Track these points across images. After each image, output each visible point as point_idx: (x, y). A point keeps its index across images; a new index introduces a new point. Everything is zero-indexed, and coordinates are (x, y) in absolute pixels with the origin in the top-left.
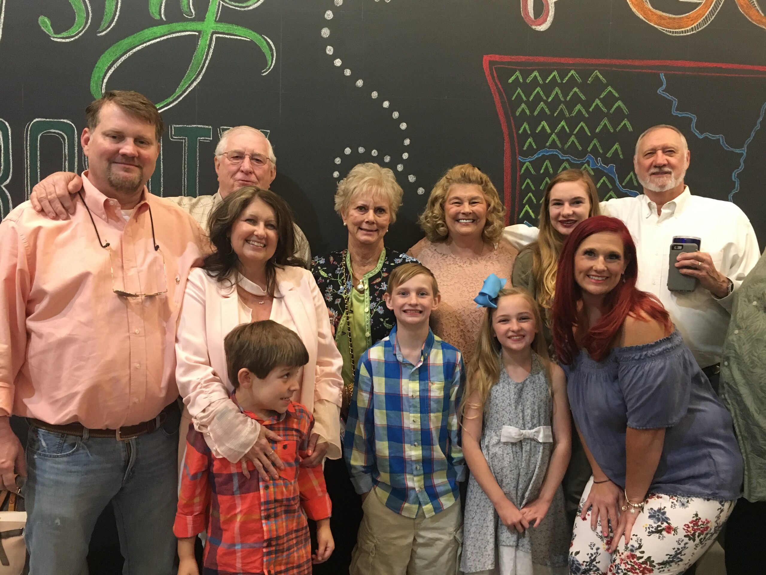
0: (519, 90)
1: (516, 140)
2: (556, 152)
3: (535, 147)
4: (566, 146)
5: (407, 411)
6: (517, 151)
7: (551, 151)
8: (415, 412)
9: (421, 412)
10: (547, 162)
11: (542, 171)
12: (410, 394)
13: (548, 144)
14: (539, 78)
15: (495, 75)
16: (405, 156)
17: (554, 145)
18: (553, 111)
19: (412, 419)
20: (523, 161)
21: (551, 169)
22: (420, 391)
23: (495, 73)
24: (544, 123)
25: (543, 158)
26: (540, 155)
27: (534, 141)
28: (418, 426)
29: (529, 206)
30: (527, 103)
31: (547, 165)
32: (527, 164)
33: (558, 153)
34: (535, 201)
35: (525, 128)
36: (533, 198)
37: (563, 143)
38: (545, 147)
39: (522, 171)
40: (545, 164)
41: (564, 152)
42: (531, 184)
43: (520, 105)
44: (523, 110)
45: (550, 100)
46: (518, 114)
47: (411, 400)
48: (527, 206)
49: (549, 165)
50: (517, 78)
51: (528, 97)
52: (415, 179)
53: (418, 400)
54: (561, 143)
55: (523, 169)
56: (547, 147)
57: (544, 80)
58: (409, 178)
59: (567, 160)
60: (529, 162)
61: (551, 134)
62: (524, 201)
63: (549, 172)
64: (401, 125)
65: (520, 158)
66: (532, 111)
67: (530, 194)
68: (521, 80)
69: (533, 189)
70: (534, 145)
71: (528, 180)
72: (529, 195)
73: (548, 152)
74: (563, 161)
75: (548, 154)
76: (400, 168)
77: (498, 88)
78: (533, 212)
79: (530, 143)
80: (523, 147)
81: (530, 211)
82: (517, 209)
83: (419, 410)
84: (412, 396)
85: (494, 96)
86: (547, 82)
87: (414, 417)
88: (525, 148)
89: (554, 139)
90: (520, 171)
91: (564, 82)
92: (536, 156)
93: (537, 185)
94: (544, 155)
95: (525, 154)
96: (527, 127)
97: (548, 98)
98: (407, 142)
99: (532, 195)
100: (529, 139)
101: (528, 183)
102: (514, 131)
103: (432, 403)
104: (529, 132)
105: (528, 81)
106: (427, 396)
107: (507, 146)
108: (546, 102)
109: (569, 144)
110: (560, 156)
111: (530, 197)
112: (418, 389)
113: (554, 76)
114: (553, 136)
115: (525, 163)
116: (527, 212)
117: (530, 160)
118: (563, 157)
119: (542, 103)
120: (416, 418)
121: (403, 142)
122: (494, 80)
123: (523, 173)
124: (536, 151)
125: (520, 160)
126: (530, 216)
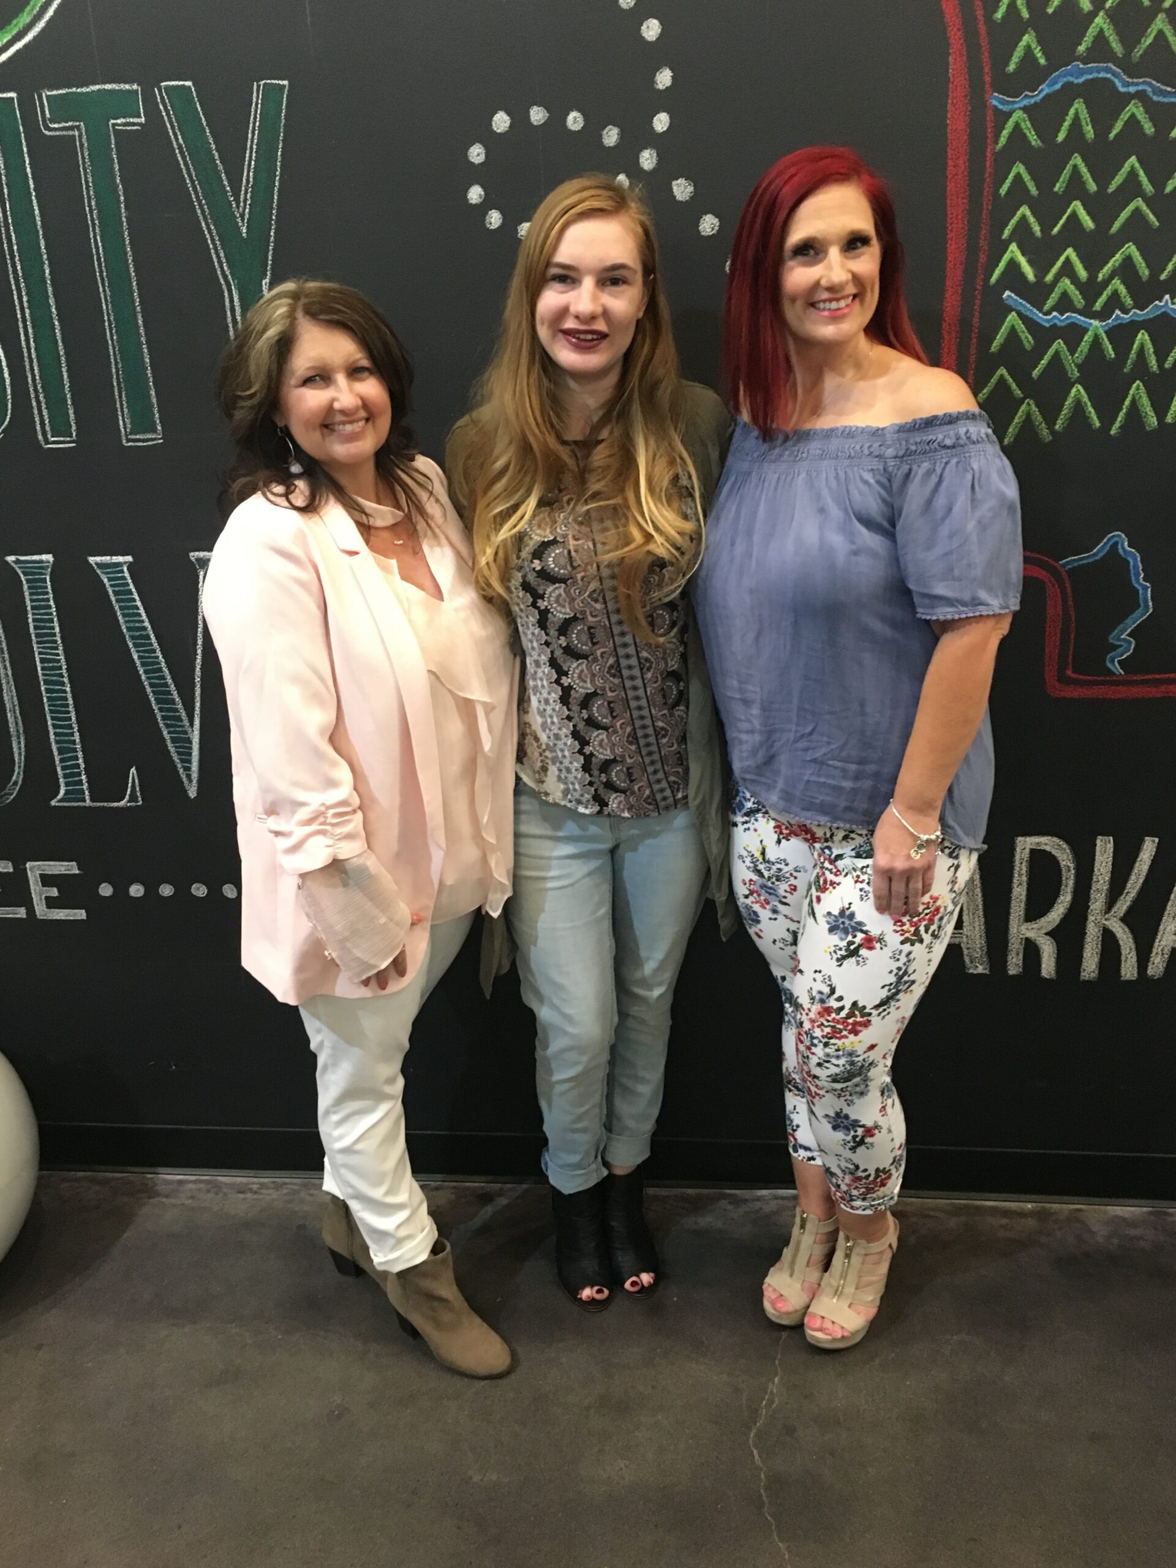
1: (984, 42)
2: (1107, 70)
3: (1042, 61)
4: (1138, 52)
6: (987, 79)
7: (1089, 71)
10: (1079, 106)
11: (1061, 137)
13: (1081, 48)
16: (661, 122)
17: (1100, 50)
20: (1005, 108)
21: (1090, 128)
25: (1069, 93)
26: (1058, 86)
27: (1039, 42)
29: (1019, 247)
31: (1077, 114)
32: (1018, 115)
33: (1114, 74)
34: (1037, 229)
35: (1013, 3)
36: (1032, 220)
37: (1130, 40)
38: (1070, 57)
39: (1003, 140)
40: (1072, 111)
41: (1131, 69)
42: (1026, 177)
48: (1013, 247)
49: (1084, 115)
52: (691, 189)
54: (1122, 41)
55: (1005, 133)
56: (1078, 59)
58: (675, 189)
59: (1141, 96)
60: (1025, 109)
61: (1093, 15)
62: (1006, 233)
63: (1082, 135)
64: (644, 28)
65: (996, 100)
67: (1025, 210)
69: (1034, 191)
70: (1039, 55)
71: (1019, 168)
72: (1019, 213)
73: (1082, 73)
74: (1128, 98)
75: (1081, 80)
76: (648, 159)
78: (1030, 262)
79: (1028, 48)
80: (1007, 62)
81: (1022, 261)
82: (983, 258)
88: (1011, 67)
89: (1101, 31)
90: (996, 142)
92: (1045, 89)
93: (1045, 181)
94: (1068, 86)
95: (1012, 86)
98: (664, 78)
99: (1028, 213)
100: (1026, 38)
101: (1018, 176)
102: (980, 13)
104: (1025, 14)
107: (956, 66)
109: (1149, 41)
110: (1118, 84)
111: (1024, 218)
114: (1100, 20)
115: (1009, 115)
116: (1013, 264)
117: (1025, 102)
118: (1128, 85)
121: (652, 81)
123: (1005, 146)
124: (1042, 73)
125: (995, 107)
126: (1023, 276)
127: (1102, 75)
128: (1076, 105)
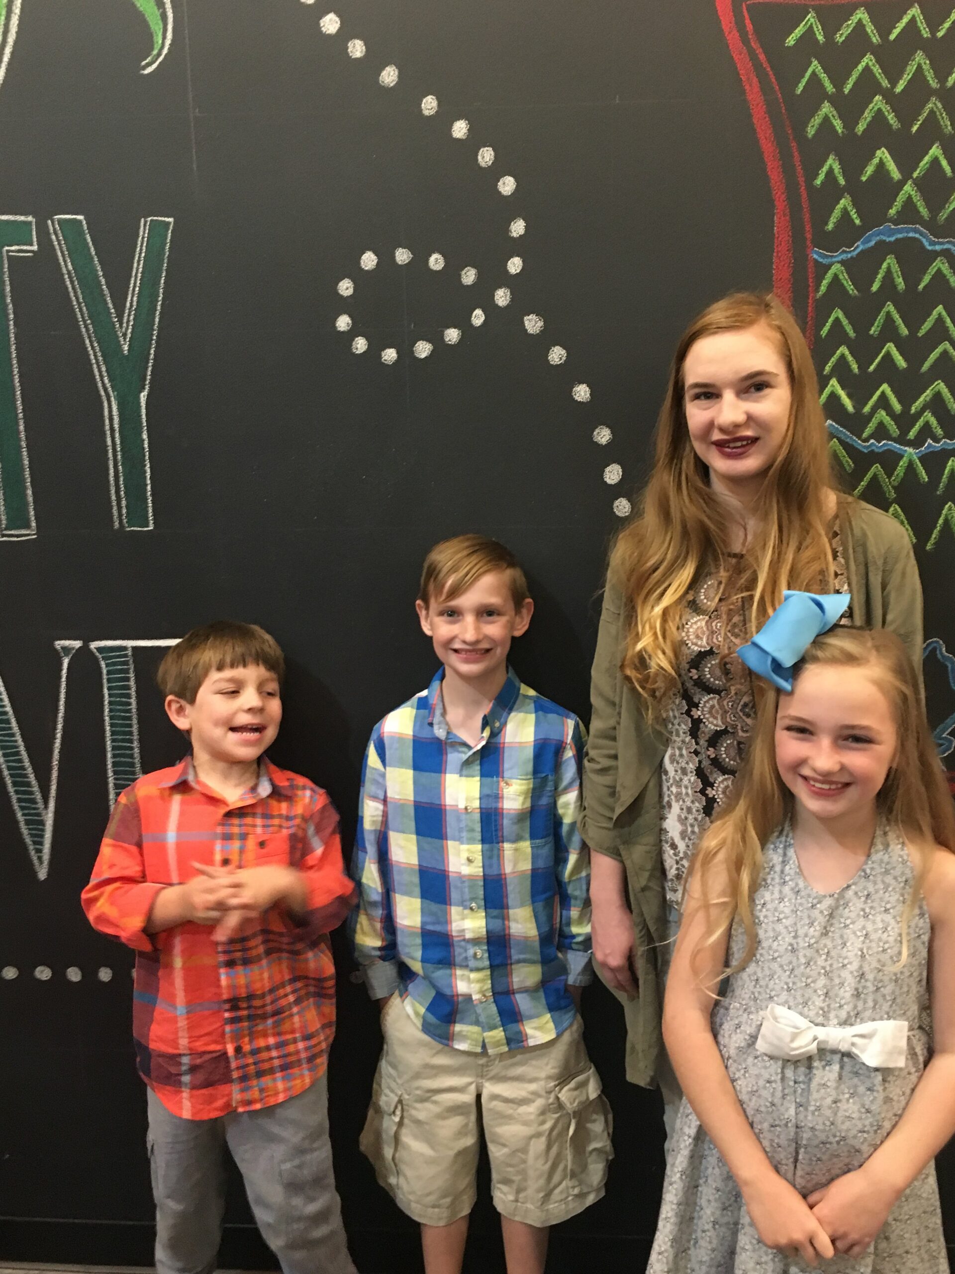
0: (815, 66)
1: (805, 205)
2: (916, 231)
3: (857, 222)
4: (943, 215)
5: (454, 839)
6: (809, 236)
7: (900, 231)
8: (471, 841)
9: (483, 841)
10: (890, 261)
11: (875, 287)
12: (462, 806)
13: (892, 212)
14: (870, 28)
15: (750, 27)
16: (515, 265)
17: (909, 213)
18: (906, 120)
19: (464, 855)
20: (825, 261)
21: (901, 280)
22: (480, 799)
23: (748, 21)
24: (883, 154)
25: (881, 250)
26: (872, 243)
27: (855, 206)
28: (476, 869)
29: (839, 382)
30: (837, 101)
31: (889, 268)
32: (836, 268)
33: (921, 234)
34: (855, 367)
35: (831, 171)
36: (850, 358)
37: (935, 205)
38: (883, 219)
39: (823, 288)
40: (885, 265)
41: (937, 230)
42: (845, 322)
43: (818, 108)
44: (826, 119)
45: (899, 88)
46: (811, 131)
47: (463, 817)
48: (834, 382)
49: (895, 268)
50: (810, 30)
51: (839, 84)
52: (540, 324)
53: (477, 816)
54: (928, 205)
55: (825, 283)
56: (891, 220)
57: (884, 32)
58: (526, 323)
59: (946, 253)
60: (842, 262)
61: (901, 184)
62: (827, 369)
63: (894, 287)
64: (500, 184)
65: (816, 254)
66: (850, 122)
67: (843, 350)
68: (820, 38)
69: (852, 334)
70: (855, 216)
71: (838, 313)
72: (838, 352)
73: (892, 233)
74: (935, 255)
75: (892, 239)
76: (502, 297)
77: (757, 66)
78: (850, 396)
79: (845, 212)
80: (826, 223)
81: (842, 394)
83: (478, 836)
84: (466, 808)
85: (747, 87)
86: (892, 37)
87: (468, 850)
88: (830, 226)
89: (910, 198)
90: (817, 291)
91: (940, 34)
92: (860, 246)
93: (862, 326)
94: (880, 243)
95: (831, 242)
96: (837, 168)
97: (894, 82)
98: (518, 228)
99: (847, 352)
100: (843, 201)
101: (837, 320)
102: (801, 180)
103: (506, 822)
104: (842, 181)
105: (840, 38)
106: (496, 809)
107: (780, 223)
108: (889, 96)
109: (952, 206)
110: (926, 244)
111: (843, 356)
112: (478, 795)
113: (913, 20)
114: (909, 188)
115: (829, 267)
116: (834, 397)
117: (844, 256)
118: (934, 243)
119: (878, 98)
120: (473, 852)
121: (507, 230)
122: (745, 41)
123: (824, 295)
124: (856, 234)
125: (816, 261)
126: (842, 406)
127: (911, 235)
128: (888, 261)
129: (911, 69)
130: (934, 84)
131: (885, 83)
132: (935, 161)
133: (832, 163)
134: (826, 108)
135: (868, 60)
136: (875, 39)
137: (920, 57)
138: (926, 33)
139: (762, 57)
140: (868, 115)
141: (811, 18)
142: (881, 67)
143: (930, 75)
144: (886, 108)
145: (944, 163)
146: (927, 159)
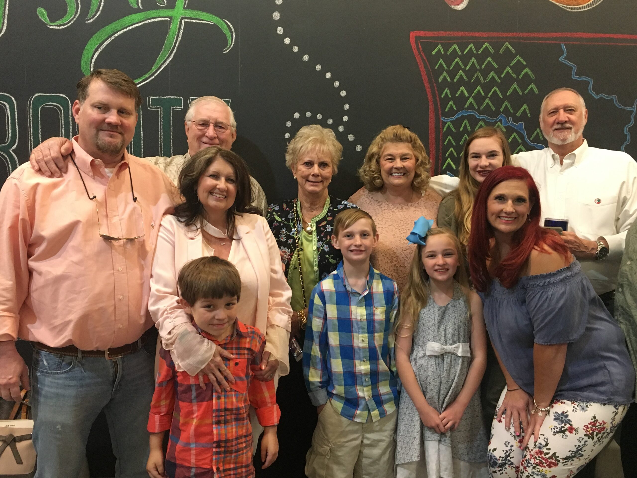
0: (441, 61)
1: (439, 103)
2: (474, 112)
3: (455, 109)
4: (482, 108)
5: (356, 333)
6: (440, 113)
7: (468, 112)
8: (364, 333)
9: (368, 333)
10: (466, 121)
11: (461, 129)
12: (359, 318)
13: (466, 106)
14: (458, 50)
15: (421, 48)
16: (345, 119)
17: (471, 107)
18: (470, 78)
19: (361, 339)
20: (445, 121)
21: (469, 128)
22: (366, 315)
23: (420, 46)
24: (462, 88)
25: (463, 118)
26: (460, 116)
27: (454, 104)
28: (366, 344)
29: (451, 159)
30: (448, 72)
31: (465, 124)
32: (449, 123)
33: (475, 113)
34: (455, 154)
35: (446, 93)
36: (454, 152)
37: (479, 104)
38: (463, 108)
39: (445, 129)
40: (464, 123)
41: (480, 113)
42: (452, 140)
43: (442, 74)
44: (445, 77)
45: (467, 68)
46: (440, 81)
47: (360, 323)
48: (449, 159)
49: (468, 124)
50: (439, 50)
51: (448, 66)
52: (354, 138)
53: (365, 323)
54: (477, 105)
55: (445, 128)
56: (466, 109)
57: (462, 52)
58: (349, 137)
59: (483, 120)
60: (451, 121)
61: (468, 98)
62: (447, 155)
63: (467, 130)
64: (341, 93)
65: (442, 119)
66: (452, 78)
67: (452, 149)
68: (443, 52)
69: (454, 144)
70: (454, 107)
71: (449, 137)
72: (450, 150)
73: (466, 113)
74: (480, 120)
75: (466, 115)
76: (341, 129)
77: (423, 60)
78: (454, 164)
79: (451, 106)
80: (445, 109)
81: (452, 163)
82: (440, 162)
83: (366, 331)
84: (361, 319)
85: (420, 66)
86: (465, 53)
87: (362, 337)
88: (447, 110)
89: (471, 102)
90: (443, 130)
91: (479, 53)
92: (456, 116)
93: (458, 141)
94: (463, 116)
95: (447, 115)
96: (448, 92)
97: (466, 66)
98: (347, 107)
99: (453, 150)
100: (450, 102)
101: (449, 139)
102: (437, 95)
103: (376, 325)
104: (450, 96)
105: (449, 53)
106: (372, 319)
107: (431, 108)
108: (464, 71)
109: (485, 105)
110: (477, 116)
111: (452, 151)
112: (365, 314)
113: (471, 48)
114: (471, 99)
115: (446, 123)
116: (449, 164)
117: (451, 120)
118: (479, 116)
119: (461, 71)
120: (364, 338)
121: (343, 107)
122: (419, 53)
123: (446, 131)
124: (456, 112)
125: (442, 121)
126: (452, 168)
127: (472, 113)
128: (465, 121)
129: (471, 63)
130: (478, 67)
131: (463, 67)
132: (479, 91)
133: (447, 90)
134: (445, 74)
135: (457, 59)
136: (460, 53)
137: (473, 59)
138: (475, 52)
139: (425, 58)
140: (458, 76)
141: (440, 46)
142: (462, 62)
143: (477, 65)
144: (463, 74)
145: (482, 92)
146: (476, 90)
